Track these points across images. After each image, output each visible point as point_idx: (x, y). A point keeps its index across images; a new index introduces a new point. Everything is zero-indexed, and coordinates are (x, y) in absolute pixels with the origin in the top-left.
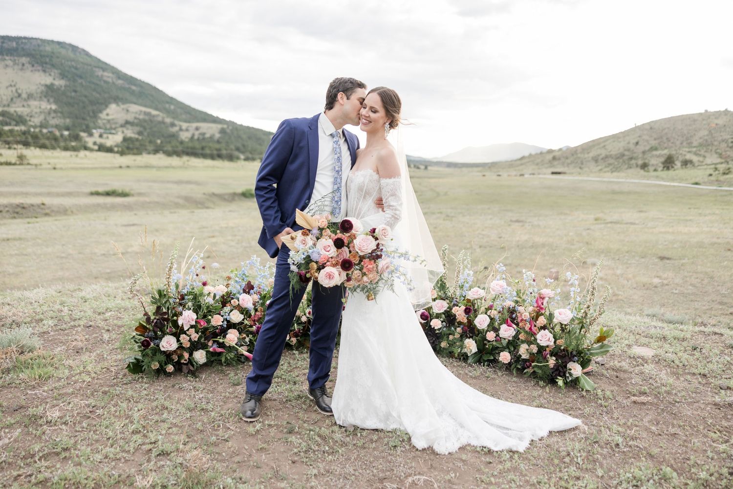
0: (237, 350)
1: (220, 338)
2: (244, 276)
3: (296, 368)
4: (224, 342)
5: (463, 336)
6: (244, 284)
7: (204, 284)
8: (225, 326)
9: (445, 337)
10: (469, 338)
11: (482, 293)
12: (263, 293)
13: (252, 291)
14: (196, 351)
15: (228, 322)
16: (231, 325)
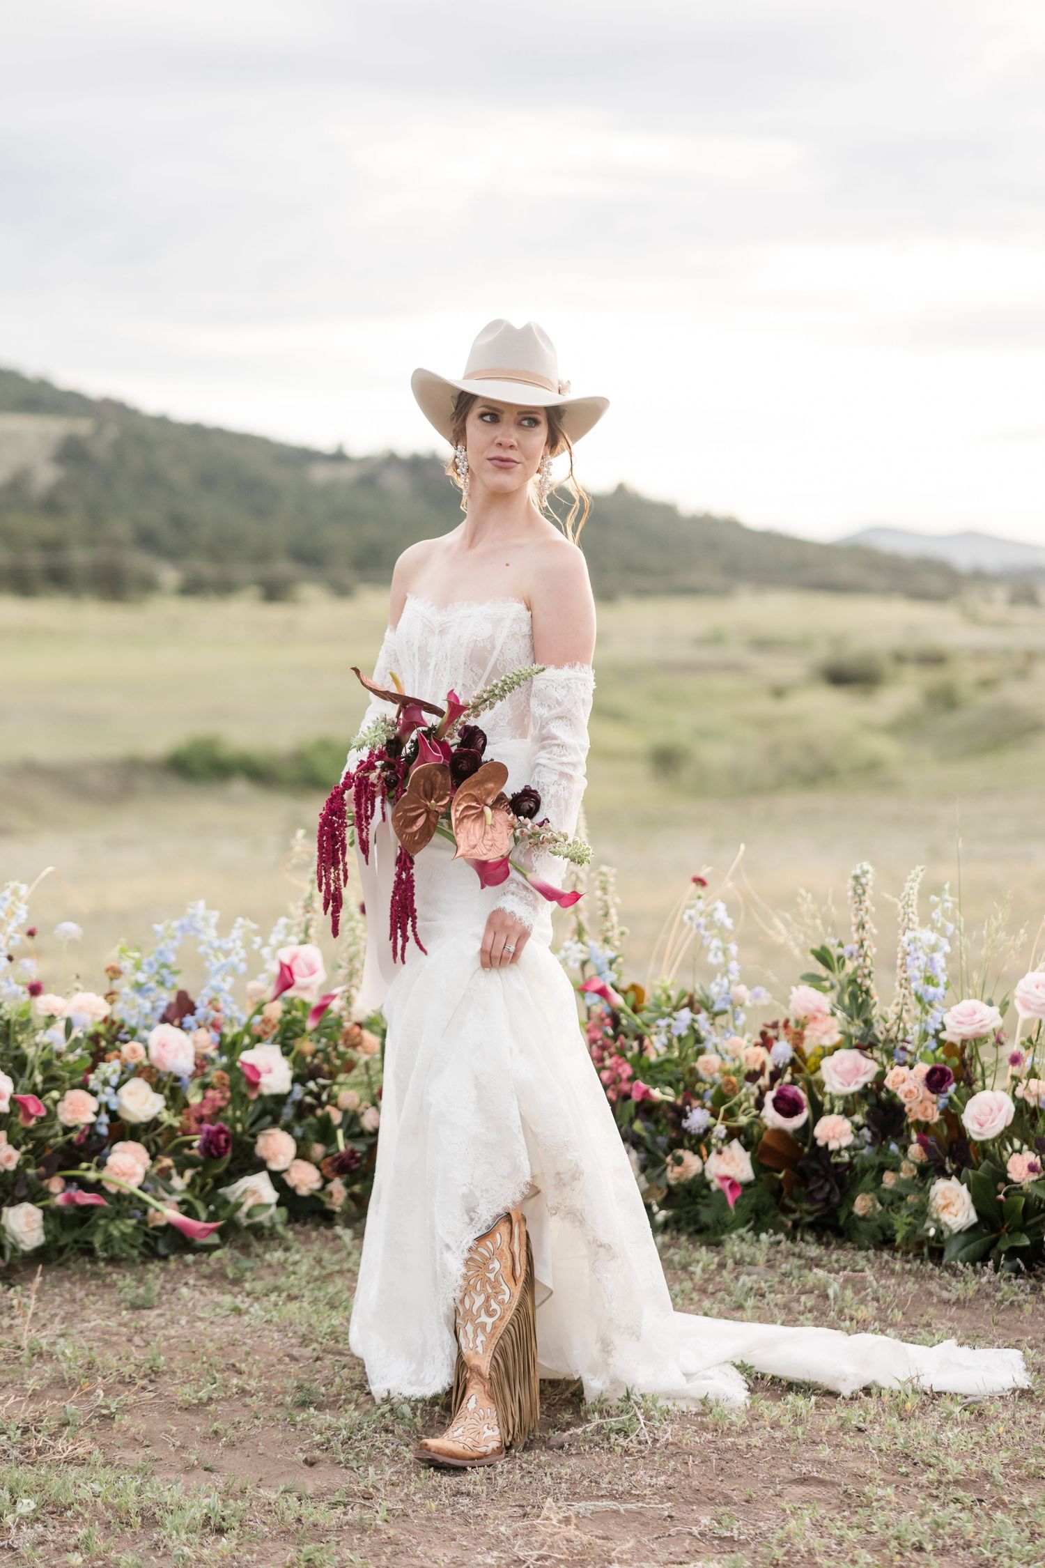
0: (144, 1207)
1: (88, 1169)
2: (164, 972)
3: (341, 1272)
4: (99, 1181)
5: (929, 1172)
6: (167, 998)
7: (35, 990)
8: (104, 1130)
9: (868, 1178)
10: (948, 1176)
11: (988, 1018)
12: (230, 1031)
13: (189, 1020)
14: (12, 1204)
15: (113, 1115)
16: (122, 1130)
